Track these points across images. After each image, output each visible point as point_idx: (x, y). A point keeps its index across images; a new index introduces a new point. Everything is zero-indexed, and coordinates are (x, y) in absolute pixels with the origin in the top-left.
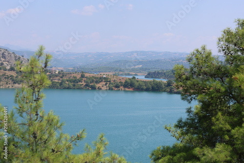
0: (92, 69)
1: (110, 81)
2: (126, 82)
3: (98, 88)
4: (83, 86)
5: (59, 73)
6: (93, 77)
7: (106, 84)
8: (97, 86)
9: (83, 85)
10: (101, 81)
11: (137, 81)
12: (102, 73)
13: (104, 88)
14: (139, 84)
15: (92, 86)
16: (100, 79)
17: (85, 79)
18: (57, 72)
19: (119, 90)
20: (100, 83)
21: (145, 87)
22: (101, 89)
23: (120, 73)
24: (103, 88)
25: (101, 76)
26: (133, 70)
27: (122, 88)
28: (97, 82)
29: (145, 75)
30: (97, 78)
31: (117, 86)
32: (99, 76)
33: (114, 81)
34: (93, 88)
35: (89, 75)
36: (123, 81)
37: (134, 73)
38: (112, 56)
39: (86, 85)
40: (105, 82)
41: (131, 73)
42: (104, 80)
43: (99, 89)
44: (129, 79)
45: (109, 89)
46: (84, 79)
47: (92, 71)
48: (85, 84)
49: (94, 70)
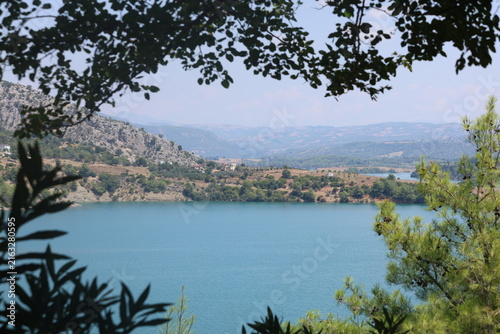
0: (301, 162)
1: (342, 185)
2: (376, 186)
3: (318, 199)
4: (287, 195)
5: (237, 169)
6: (307, 176)
7: (334, 191)
8: (317, 194)
9: (286, 192)
10: (325, 185)
11: (399, 184)
12: (326, 169)
13: (330, 199)
14: (403, 189)
15: (305, 194)
16: (322, 180)
17: (292, 180)
18: (233, 168)
19: (362, 202)
20: (323, 189)
21: (414, 197)
22: (323, 201)
23: (359, 168)
24: (328, 199)
25: (324, 174)
26: (384, 161)
27: (366, 198)
28: (315, 187)
29: (412, 171)
30: (316, 178)
31: (357, 195)
32: (320, 175)
33: (352, 184)
34: (309, 199)
35: (299, 172)
36: (370, 185)
37: (389, 169)
38: (340, 135)
39: (294, 194)
40: (332, 186)
41: (381, 168)
42: (330, 183)
43: (321, 201)
44: (381, 180)
45: (341, 201)
46: (288, 181)
47: (300, 165)
48: (290, 191)
49: (304, 163)
